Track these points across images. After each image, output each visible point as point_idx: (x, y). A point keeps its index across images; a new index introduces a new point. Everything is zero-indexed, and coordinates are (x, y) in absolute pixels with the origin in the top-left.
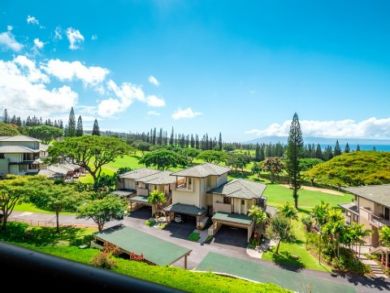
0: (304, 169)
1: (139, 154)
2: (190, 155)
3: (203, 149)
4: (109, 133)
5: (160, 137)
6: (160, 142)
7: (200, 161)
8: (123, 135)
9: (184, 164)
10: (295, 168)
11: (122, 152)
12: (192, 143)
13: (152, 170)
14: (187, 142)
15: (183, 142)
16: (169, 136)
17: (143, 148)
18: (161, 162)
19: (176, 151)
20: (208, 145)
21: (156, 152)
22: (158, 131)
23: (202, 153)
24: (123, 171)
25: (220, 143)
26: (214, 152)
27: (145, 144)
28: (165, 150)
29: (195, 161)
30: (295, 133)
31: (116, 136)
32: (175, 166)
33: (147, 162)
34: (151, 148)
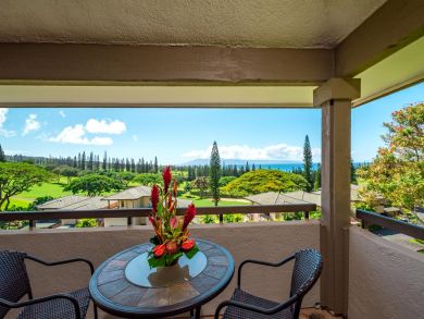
0: (221, 185)
1: (64, 180)
2: (125, 179)
3: (140, 173)
4: (19, 158)
5: (91, 162)
6: (90, 167)
7: (136, 184)
8: (40, 160)
9: (118, 188)
10: (216, 185)
11: (40, 180)
12: (128, 166)
13: (82, 196)
14: (123, 166)
15: (117, 166)
16: (101, 160)
17: (69, 174)
18: (92, 188)
19: (110, 176)
20: (144, 168)
21: (86, 177)
22: (88, 155)
23: (138, 176)
24: (41, 201)
25: (156, 166)
26: (149, 174)
27: (72, 169)
28: (96, 175)
29: (131, 184)
30: (215, 156)
31: (31, 161)
32: (108, 191)
33: (74, 189)
34: (80, 173)
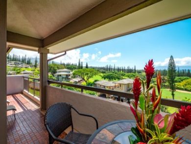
0: (176, 82)
1: (102, 75)
2: (122, 75)
3: (128, 72)
4: (91, 67)
5: (110, 68)
6: (109, 70)
7: (126, 77)
8: (96, 68)
9: (119, 79)
10: (172, 81)
11: (95, 74)
12: (123, 70)
13: (107, 81)
14: (121, 70)
15: (119, 70)
16: (113, 68)
17: (103, 73)
18: (110, 78)
19: (116, 73)
20: (130, 71)
21: (108, 74)
22: (109, 66)
23: (127, 74)
24: (96, 81)
25: (135, 70)
26: (132, 74)
27: (104, 71)
28: (111, 73)
29: (124, 77)
30: (172, 65)
31: (94, 68)
32: (115, 79)
33: (105, 78)
34: (106, 72)
